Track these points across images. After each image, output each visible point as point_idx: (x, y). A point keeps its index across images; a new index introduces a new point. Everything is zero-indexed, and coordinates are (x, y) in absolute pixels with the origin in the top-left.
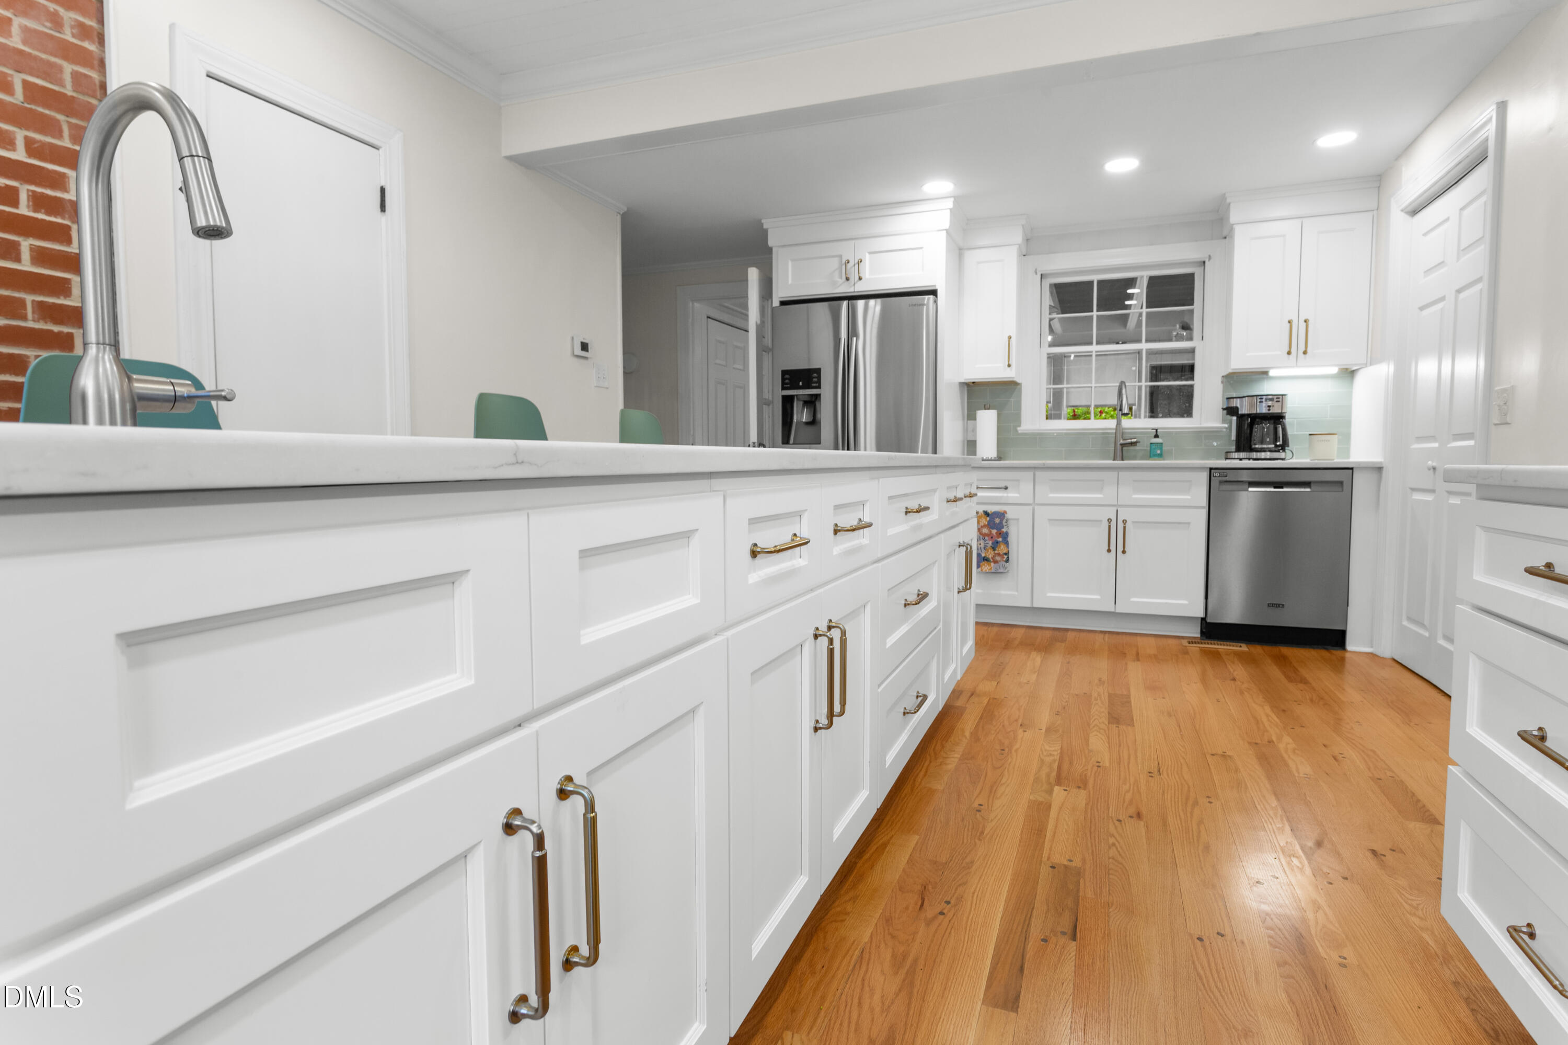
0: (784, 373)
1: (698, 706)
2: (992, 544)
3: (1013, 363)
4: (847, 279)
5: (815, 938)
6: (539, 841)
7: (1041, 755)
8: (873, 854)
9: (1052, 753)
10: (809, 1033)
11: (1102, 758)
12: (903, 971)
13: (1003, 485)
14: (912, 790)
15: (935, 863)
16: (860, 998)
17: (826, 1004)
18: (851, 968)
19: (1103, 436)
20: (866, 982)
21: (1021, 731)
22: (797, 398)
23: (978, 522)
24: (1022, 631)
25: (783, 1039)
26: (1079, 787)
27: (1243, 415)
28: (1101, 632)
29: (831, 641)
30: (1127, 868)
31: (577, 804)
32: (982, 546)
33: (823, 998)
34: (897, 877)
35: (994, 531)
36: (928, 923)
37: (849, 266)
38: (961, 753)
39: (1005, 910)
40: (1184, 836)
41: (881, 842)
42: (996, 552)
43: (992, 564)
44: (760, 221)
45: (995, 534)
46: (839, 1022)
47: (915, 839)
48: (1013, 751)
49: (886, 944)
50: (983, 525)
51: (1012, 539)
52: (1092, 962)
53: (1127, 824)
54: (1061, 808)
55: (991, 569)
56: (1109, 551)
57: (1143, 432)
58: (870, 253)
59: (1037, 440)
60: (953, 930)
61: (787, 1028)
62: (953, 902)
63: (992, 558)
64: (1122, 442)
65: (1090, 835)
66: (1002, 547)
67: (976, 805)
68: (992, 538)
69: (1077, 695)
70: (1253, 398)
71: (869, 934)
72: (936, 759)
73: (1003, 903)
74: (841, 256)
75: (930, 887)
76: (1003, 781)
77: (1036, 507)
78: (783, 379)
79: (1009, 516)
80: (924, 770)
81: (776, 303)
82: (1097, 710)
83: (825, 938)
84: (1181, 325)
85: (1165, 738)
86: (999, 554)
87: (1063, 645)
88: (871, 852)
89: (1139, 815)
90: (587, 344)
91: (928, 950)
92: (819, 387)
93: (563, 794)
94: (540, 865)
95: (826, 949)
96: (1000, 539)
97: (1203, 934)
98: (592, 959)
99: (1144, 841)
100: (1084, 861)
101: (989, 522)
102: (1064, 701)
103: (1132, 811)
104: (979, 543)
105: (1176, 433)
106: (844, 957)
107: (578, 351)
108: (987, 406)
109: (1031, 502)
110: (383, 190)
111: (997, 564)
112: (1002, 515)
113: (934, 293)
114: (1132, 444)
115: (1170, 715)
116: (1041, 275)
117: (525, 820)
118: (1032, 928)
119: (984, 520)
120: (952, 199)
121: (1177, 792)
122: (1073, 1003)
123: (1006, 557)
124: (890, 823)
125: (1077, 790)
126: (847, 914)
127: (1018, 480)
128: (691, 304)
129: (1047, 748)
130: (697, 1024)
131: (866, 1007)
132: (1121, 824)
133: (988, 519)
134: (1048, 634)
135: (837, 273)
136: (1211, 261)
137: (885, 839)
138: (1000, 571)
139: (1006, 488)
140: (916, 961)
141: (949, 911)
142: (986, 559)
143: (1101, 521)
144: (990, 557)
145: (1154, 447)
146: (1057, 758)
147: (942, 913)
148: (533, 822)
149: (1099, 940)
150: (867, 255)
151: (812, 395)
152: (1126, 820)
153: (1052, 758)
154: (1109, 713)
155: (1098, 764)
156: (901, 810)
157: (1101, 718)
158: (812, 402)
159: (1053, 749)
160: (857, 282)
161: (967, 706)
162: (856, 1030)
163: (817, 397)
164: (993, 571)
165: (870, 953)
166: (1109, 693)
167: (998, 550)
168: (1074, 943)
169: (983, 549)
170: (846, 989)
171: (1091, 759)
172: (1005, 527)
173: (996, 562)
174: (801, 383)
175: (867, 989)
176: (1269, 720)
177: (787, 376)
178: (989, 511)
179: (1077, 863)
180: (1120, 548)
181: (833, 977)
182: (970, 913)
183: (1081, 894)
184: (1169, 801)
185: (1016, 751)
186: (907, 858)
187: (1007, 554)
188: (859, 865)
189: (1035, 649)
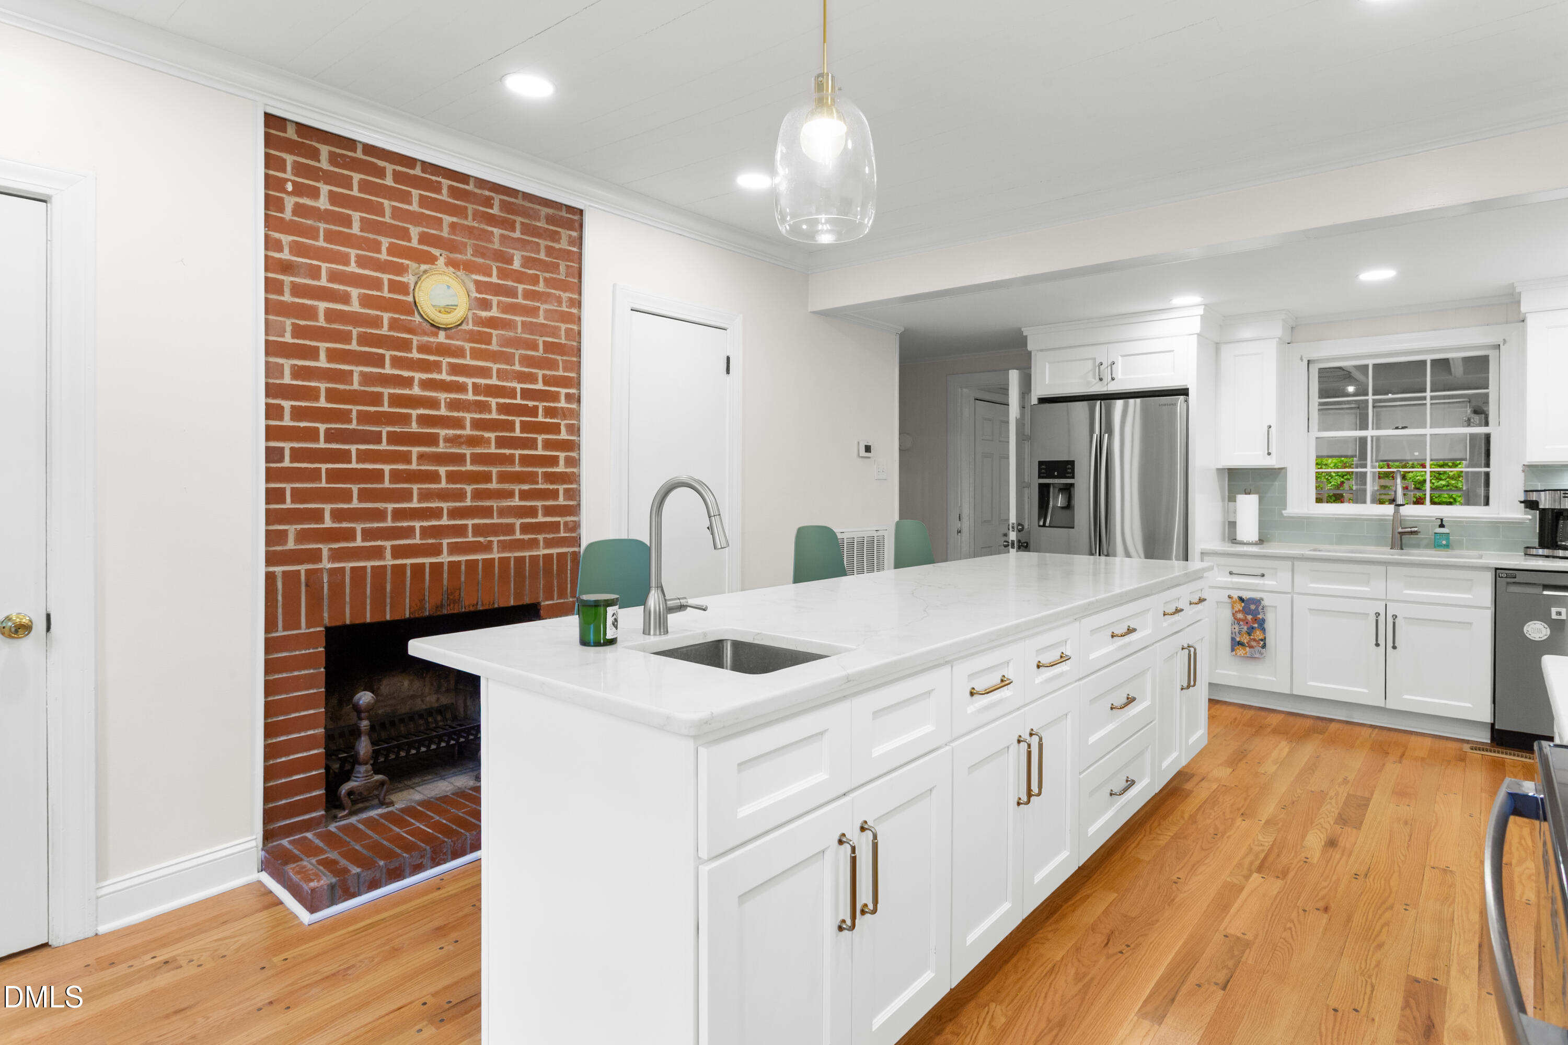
0: (1041, 463)
1: (933, 787)
2: (1247, 629)
3: (1273, 450)
4: (1101, 379)
5: (1020, 951)
6: (853, 849)
7: (1251, 845)
8: (1077, 901)
9: (1263, 843)
10: (1007, 1007)
11: (1312, 855)
12: (1080, 985)
13: (1259, 572)
14: (1121, 858)
15: (1126, 916)
16: (1046, 994)
17: (1022, 992)
18: (1043, 974)
19: (1380, 522)
20: (1052, 986)
21: (1240, 819)
22: (1053, 487)
23: (1233, 607)
24: (1281, 717)
25: (989, 1006)
26: (1278, 877)
27: (1544, 510)
28: (1371, 726)
29: (1029, 746)
30: (1294, 948)
31: (869, 835)
32: (1237, 630)
33: (1020, 989)
34: (1092, 921)
35: (1249, 617)
36: (1109, 957)
37: (1102, 367)
38: (1175, 832)
39: (1173, 960)
40: (1363, 933)
41: (1085, 894)
42: (1252, 637)
43: (1248, 649)
44: (1020, 329)
45: (1250, 620)
46: (1029, 1005)
47: (1114, 896)
48: (1225, 837)
49: (1072, 964)
50: (1237, 610)
51: (1270, 625)
52: (1232, 1008)
53: (1311, 915)
54: (1252, 892)
55: (1246, 653)
56: (1377, 645)
57: (1427, 521)
58: (1122, 356)
59: (1304, 525)
60: (1126, 965)
61: (993, 1001)
62: (1132, 946)
63: (1247, 643)
64: (1400, 530)
65: (1271, 918)
66: (1258, 633)
67: (1174, 878)
68: (1247, 623)
69: (1312, 791)
70: (1556, 492)
71: (1061, 956)
72: (1150, 834)
73: (1174, 954)
74: (1095, 359)
75: (1117, 933)
76: (1206, 862)
77: (1295, 596)
78: (1040, 469)
79: (1266, 602)
80: (1136, 842)
81: (1034, 401)
82: (1327, 809)
83: (1028, 952)
84: (1473, 409)
85: (1389, 845)
86: (1254, 640)
87: (1321, 736)
88: (1077, 899)
89: (1326, 909)
90: (870, 446)
91: (1104, 974)
92: (1073, 477)
93: (863, 829)
94: (854, 860)
95: (1028, 960)
96: (1256, 625)
97: (1340, 1007)
98: (874, 911)
99: (1321, 929)
100: (1256, 937)
101: (1243, 608)
102: (1297, 796)
103: (1321, 904)
104: (1234, 626)
105: (1467, 522)
106: (1040, 967)
107: (863, 453)
108: (1248, 491)
109: (1289, 589)
110: (728, 358)
111: (1252, 649)
112: (1258, 602)
113: (1184, 392)
114: (1412, 533)
115: (1406, 823)
116: (1309, 361)
117: (847, 839)
118: (1191, 975)
119: (1239, 605)
120: (1203, 307)
121: (1376, 895)
122: (1206, 1029)
123: (1262, 643)
124: (1096, 880)
125: (1275, 879)
126: (1048, 940)
127: (1276, 569)
128: (960, 390)
129: (1260, 838)
130: (929, 972)
131: (1049, 1000)
132: (1305, 914)
133: (1243, 604)
134: (1308, 723)
135: (1091, 374)
136: (1506, 345)
137: (1089, 892)
138: (1255, 656)
139: (1263, 575)
140: (1092, 979)
141: (1127, 952)
142: (1240, 644)
143: (1368, 614)
144: (1245, 641)
145: (1438, 537)
146: (1267, 849)
147: (1121, 952)
148: (851, 841)
149: (1244, 994)
150: (1120, 358)
151: (1067, 484)
152: (1311, 911)
153: (1261, 848)
154: (1339, 814)
155: (1305, 860)
156: (1108, 872)
157: (1328, 817)
158: (1068, 490)
159: (1266, 840)
160: (1110, 382)
161: (1195, 789)
162: (1039, 1012)
163: (1072, 485)
164: (1248, 655)
165: (1059, 968)
166: (1348, 794)
167: (1254, 636)
168: (1223, 992)
169: (1237, 634)
170: (1037, 987)
171: (1300, 854)
172: (1261, 614)
173: (1251, 647)
174: (1056, 473)
175: (1052, 989)
176: (1520, 843)
177: (1043, 467)
178: (1244, 597)
179: (1250, 936)
180: (1390, 644)
181: (1030, 977)
182: (1143, 957)
183: (1243, 959)
184: (1363, 903)
185: (1229, 837)
186: (1104, 908)
187: (1264, 640)
188: (1064, 908)
189: (1287, 738)
